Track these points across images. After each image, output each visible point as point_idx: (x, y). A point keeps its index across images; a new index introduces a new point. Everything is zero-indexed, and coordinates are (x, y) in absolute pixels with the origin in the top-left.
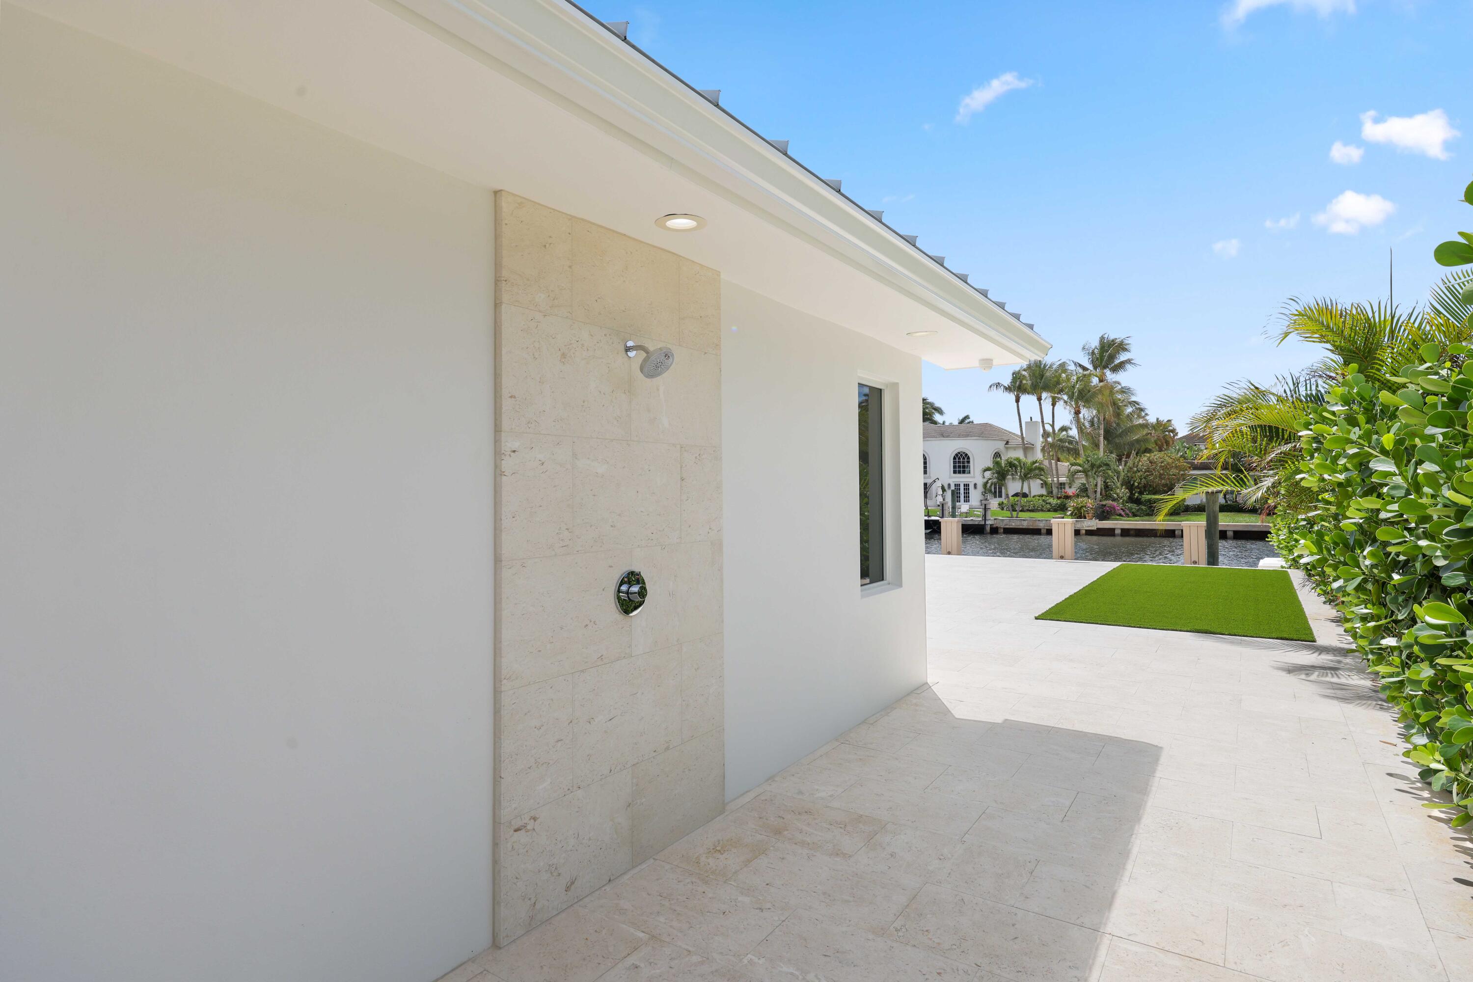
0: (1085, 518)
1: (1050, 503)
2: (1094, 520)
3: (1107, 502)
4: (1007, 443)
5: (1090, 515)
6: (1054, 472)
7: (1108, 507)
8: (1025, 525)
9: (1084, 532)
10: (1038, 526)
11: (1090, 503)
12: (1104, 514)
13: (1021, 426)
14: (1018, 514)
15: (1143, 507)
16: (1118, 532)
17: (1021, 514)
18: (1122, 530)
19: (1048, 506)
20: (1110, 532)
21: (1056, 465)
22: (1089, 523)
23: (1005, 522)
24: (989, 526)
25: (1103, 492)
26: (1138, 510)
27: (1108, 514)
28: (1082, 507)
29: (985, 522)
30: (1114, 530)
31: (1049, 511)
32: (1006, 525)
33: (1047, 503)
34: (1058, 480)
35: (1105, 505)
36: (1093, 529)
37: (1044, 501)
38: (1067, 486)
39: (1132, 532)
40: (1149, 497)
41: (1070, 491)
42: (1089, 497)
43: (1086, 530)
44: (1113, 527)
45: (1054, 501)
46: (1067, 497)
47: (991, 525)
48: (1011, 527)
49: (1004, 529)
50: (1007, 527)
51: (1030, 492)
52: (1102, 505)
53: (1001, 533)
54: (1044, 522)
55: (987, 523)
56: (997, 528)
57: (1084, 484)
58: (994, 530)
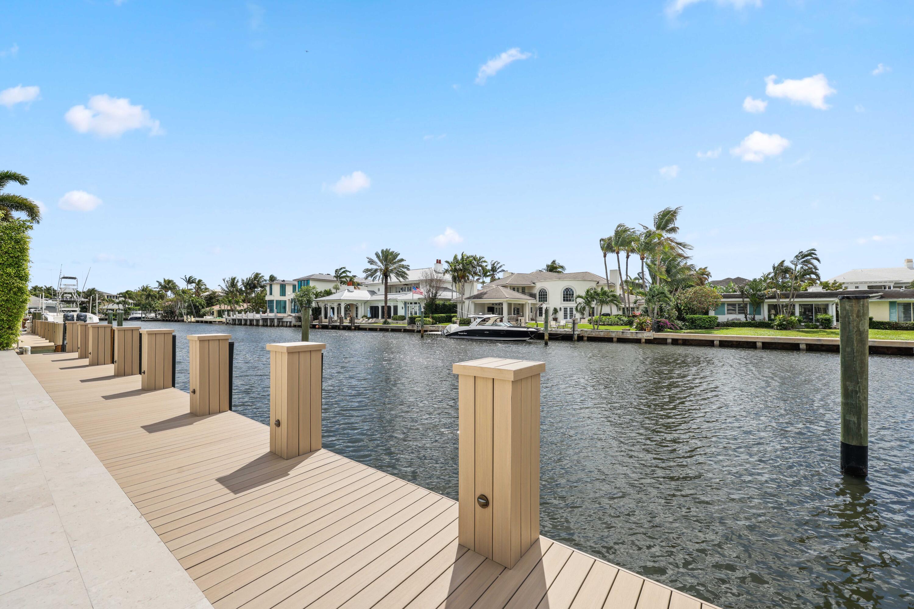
0: (645, 330)
1: (622, 320)
2: (651, 332)
3: (661, 319)
4: (598, 283)
5: (649, 328)
6: (627, 301)
7: (662, 323)
8: (602, 335)
9: (644, 341)
10: (611, 336)
11: (648, 320)
12: (659, 328)
13: (606, 272)
14: (598, 327)
15: (687, 324)
16: (669, 341)
17: (600, 327)
18: (673, 340)
19: (622, 322)
20: (663, 342)
21: (628, 296)
22: (648, 334)
23: (588, 333)
24: (576, 335)
25: (659, 313)
26: (683, 325)
27: (662, 328)
28: (643, 322)
29: (574, 332)
30: (666, 339)
31: (622, 325)
32: (589, 334)
33: (621, 320)
34: (629, 306)
35: (660, 322)
36: (650, 338)
37: (618, 318)
38: (635, 310)
39: (680, 342)
40: (692, 316)
41: (637, 313)
42: (648, 315)
43: (646, 339)
44: (666, 337)
45: (625, 319)
46: (634, 316)
47: (578, 334)
48: (592, 336)
49: (588, 337)
50: (590, 336)
51: (611, 313)
52: (658, 321)
53: (585, 340)
54: (615, 333)
55: (575, 333)
56: (583, 337)
57: (646, 308)
58: (580, 338)
